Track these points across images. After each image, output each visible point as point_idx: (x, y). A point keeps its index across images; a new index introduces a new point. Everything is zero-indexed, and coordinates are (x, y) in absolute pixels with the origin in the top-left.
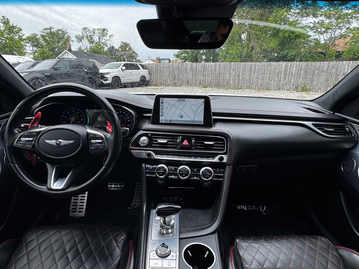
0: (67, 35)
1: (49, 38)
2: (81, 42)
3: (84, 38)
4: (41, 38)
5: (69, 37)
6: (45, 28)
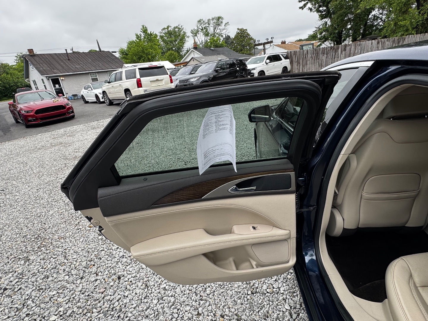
0: (182, 31)
1: (167, 38)
2: (196, 37)
3: (200, 32)
4: (160, 39)
5: (185, 33)
6: (163, 28)
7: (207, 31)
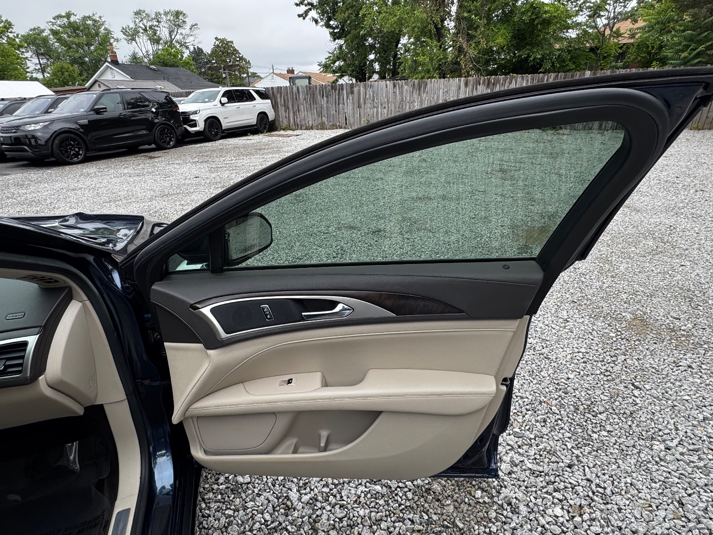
0: (103, 28)
1: (69, 37)
2: (134, 42)
3: (140, 34)
4: (51, 37)
5: (108, 32)
6: (56, 14)
7: (155, 34)
